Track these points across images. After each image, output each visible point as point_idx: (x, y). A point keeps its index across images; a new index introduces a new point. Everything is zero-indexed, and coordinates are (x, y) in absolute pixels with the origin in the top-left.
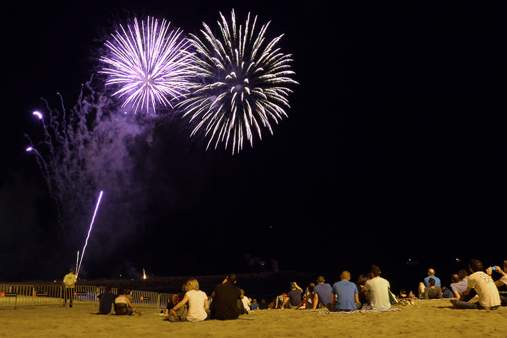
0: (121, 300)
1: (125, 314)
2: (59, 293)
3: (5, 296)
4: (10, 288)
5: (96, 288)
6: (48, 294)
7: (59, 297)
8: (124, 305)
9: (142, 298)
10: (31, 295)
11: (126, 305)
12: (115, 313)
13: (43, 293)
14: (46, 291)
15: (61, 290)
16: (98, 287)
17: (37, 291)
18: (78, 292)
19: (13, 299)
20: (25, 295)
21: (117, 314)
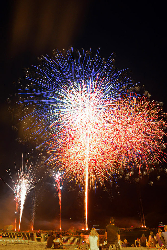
0: (58, 241)
1: (59, 248)
2: (28, 237)
3: (2, 238)
4: (5, 233)
5: (46, 234)
6: (23, 237)
7: (28, 239)
8: (59, 244)
9: (68, 240)
10: (15, 238)
11: (60, 243)
12: (54, 248)
13: (20, 237)
14: (22, 236)
15: (29, 235)
16: (47, 234)
17: (18, 235)
18: (37, 237)
19: (5, 240)
20: (12, 238)
21: (55, 248)
